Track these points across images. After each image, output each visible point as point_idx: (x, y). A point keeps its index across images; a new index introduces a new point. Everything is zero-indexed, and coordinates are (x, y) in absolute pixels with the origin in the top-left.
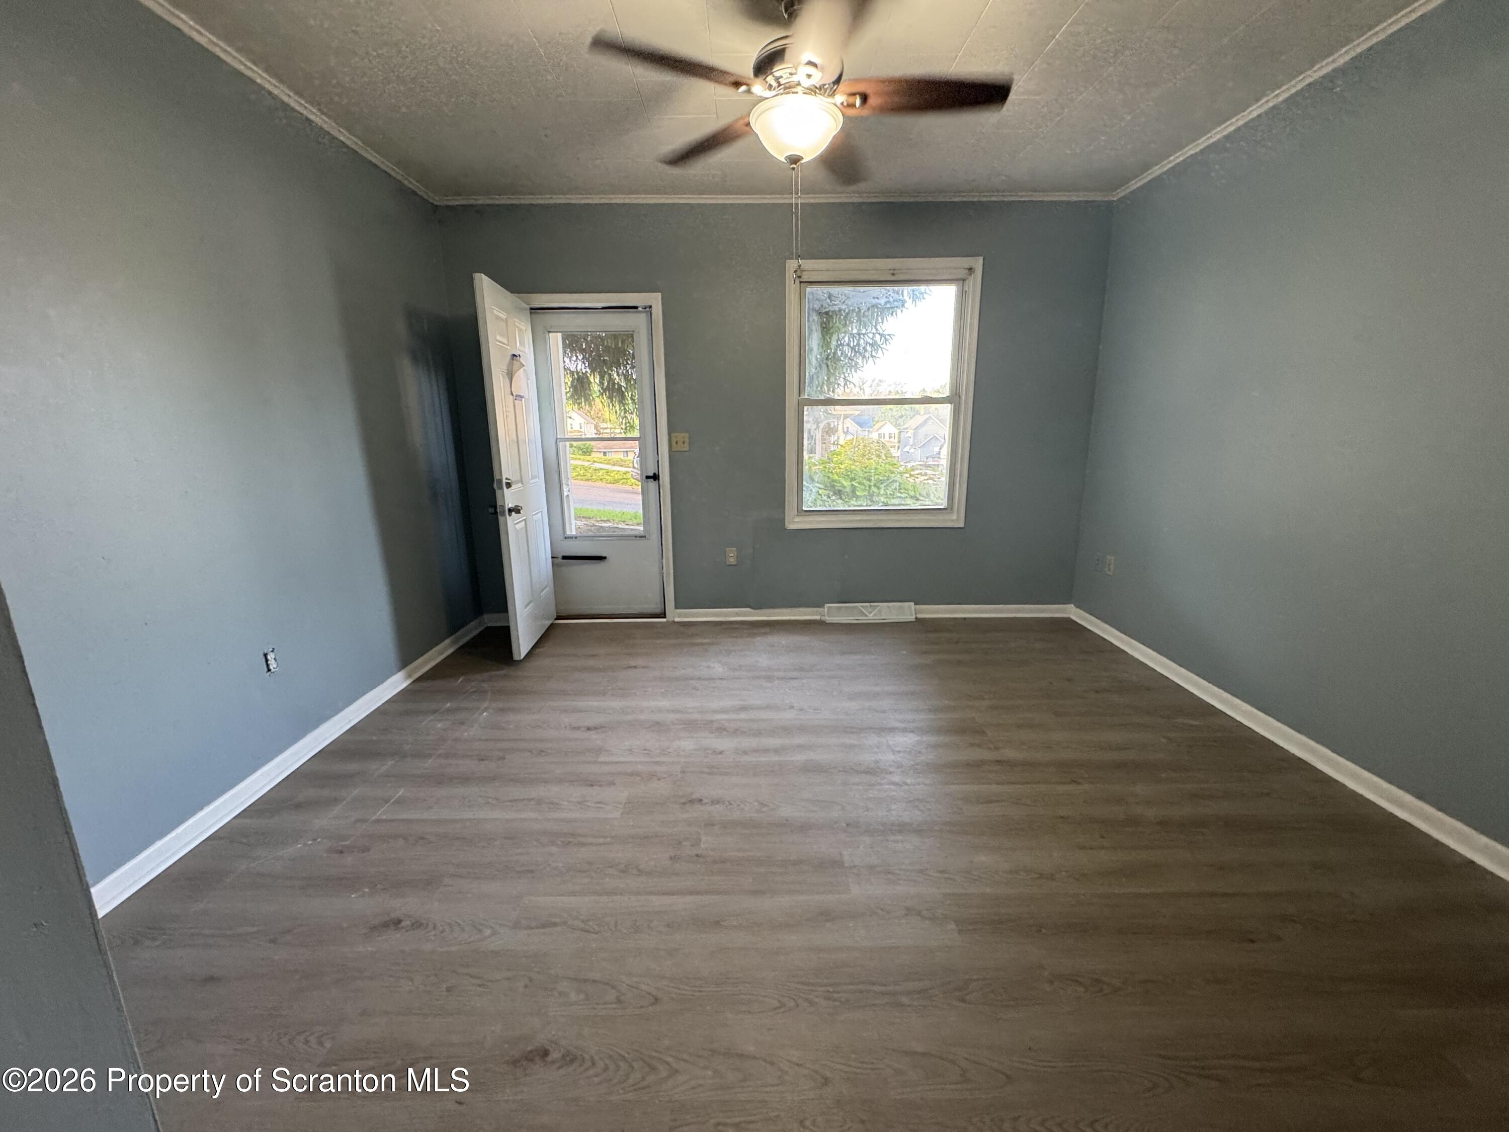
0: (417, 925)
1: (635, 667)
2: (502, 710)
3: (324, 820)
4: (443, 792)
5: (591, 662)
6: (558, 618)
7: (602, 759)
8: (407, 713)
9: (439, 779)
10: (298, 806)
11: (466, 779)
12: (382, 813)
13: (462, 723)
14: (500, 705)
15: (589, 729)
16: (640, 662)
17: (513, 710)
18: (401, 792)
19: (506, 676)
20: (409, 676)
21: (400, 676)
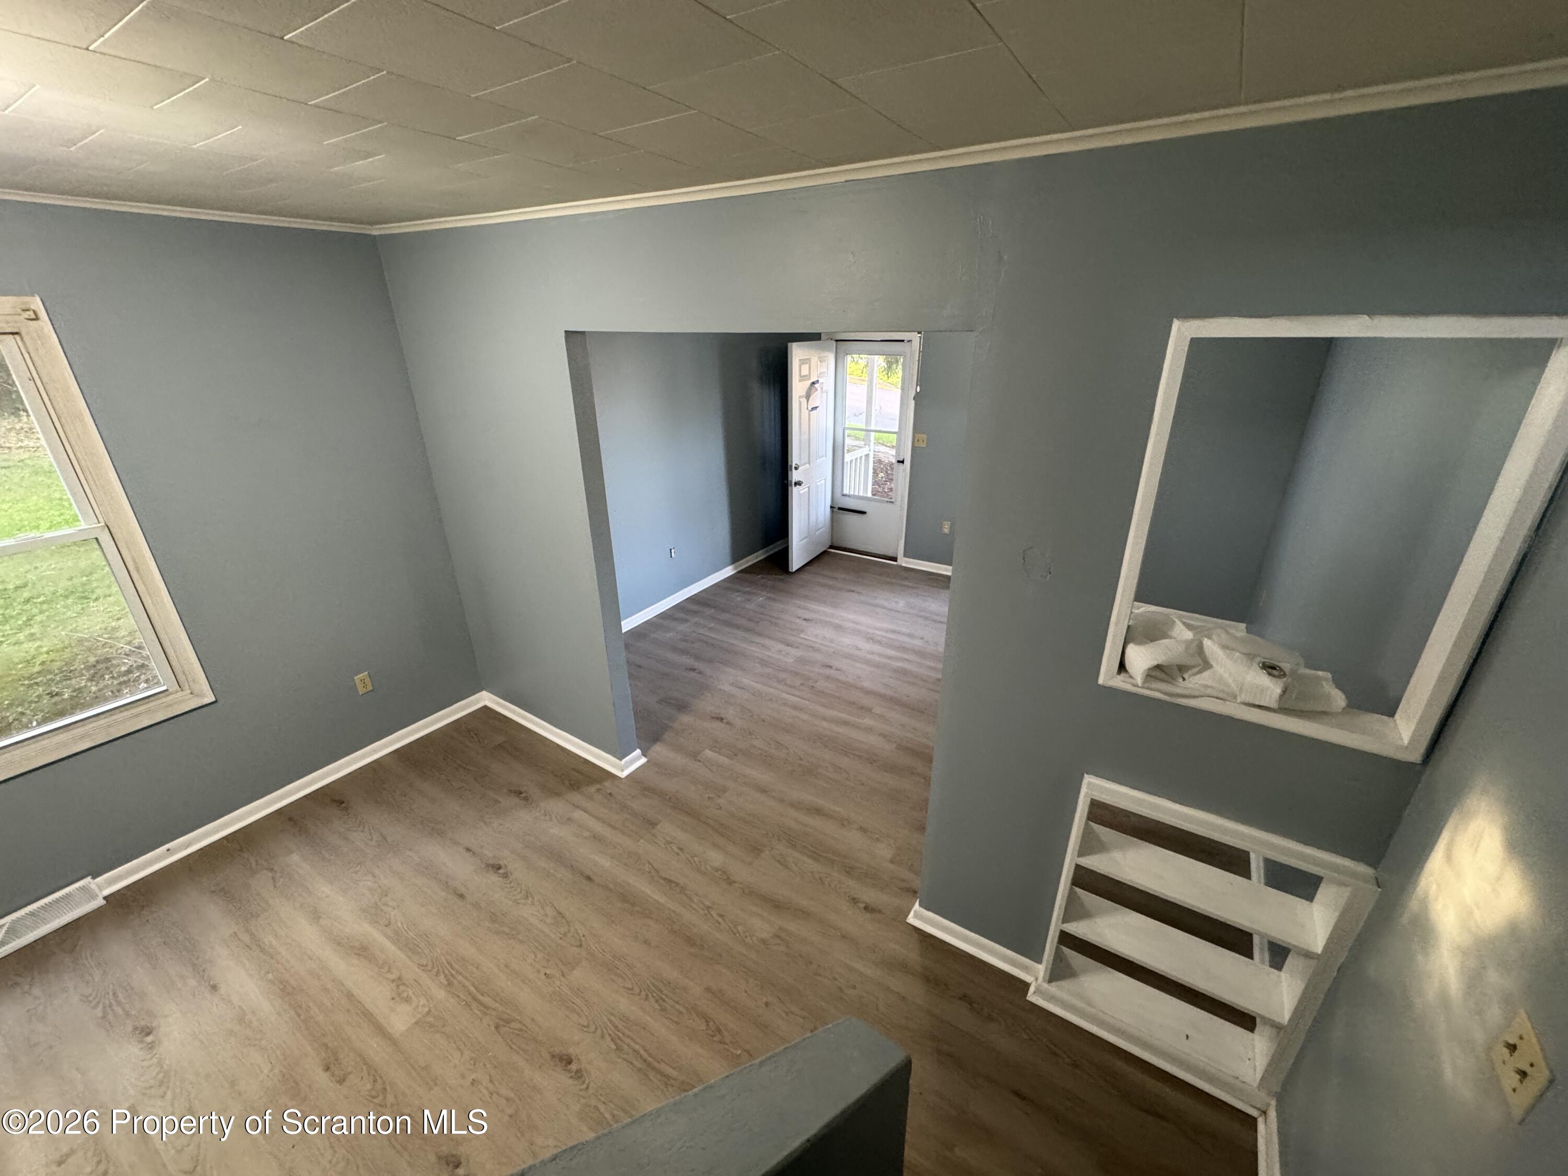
0: (700, 673)
1: (853, 591)
2: (769, 598)
3: (682, 627)
4: (728, 629)
5: (831, 583)
6: (831, 547)
7: (802, 636)
8: (728, 589)
9: (728, 624)
10: (676, 619)
11: (738, 627)
12: (701, 631)
13: (749, 600)
14: (770, 595)
15: (805, 619)
16: (859, 589)
17: (774, 600)
18: (712, 625)
19: (782, 580)
20: (735, 569)
21: (730, 567)
